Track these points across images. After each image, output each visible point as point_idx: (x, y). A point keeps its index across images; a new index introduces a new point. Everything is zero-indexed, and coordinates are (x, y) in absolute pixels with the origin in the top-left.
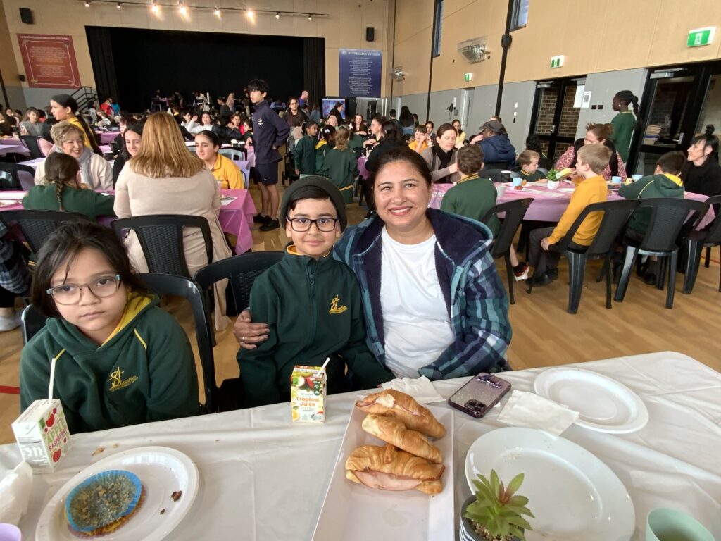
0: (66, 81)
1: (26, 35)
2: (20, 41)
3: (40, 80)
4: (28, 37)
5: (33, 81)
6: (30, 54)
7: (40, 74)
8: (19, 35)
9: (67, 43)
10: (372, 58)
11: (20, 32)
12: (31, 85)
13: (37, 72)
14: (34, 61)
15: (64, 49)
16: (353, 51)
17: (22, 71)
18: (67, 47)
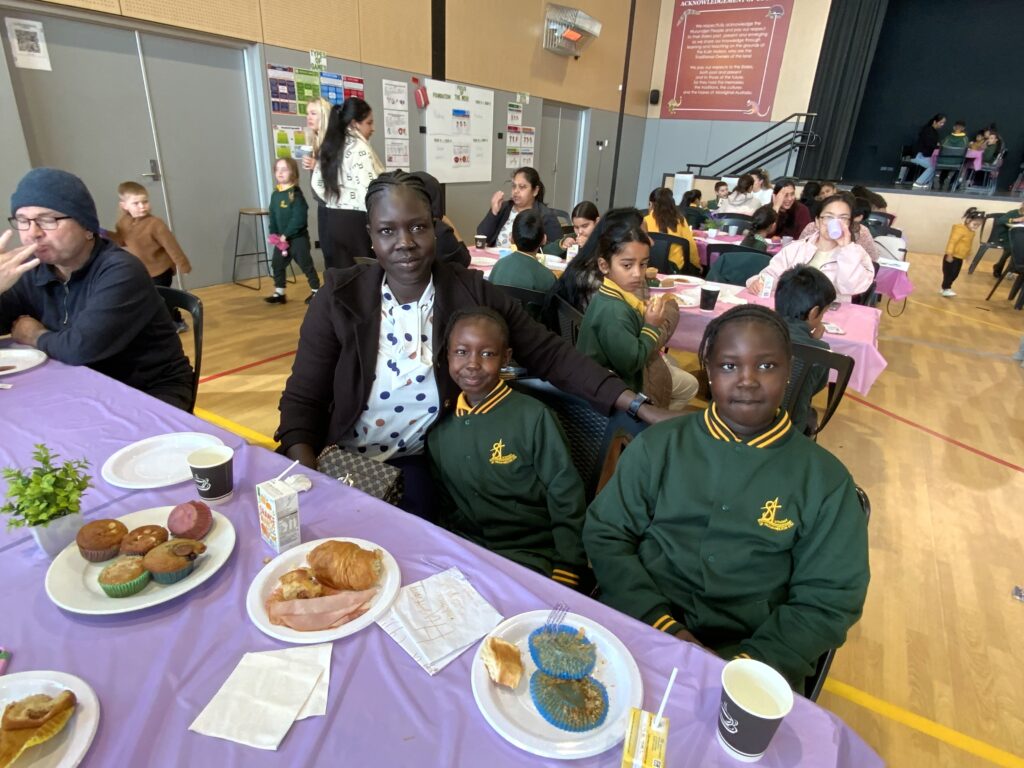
0: (740, 102)
2: (678, 13)
3: (687, 101)
4: (697, 3)
5: (672, 103)
6: (687, 43)
7: (691, 88)
12: (665, 114)
13: (688, 81)
14: (690, 59)
15: (767, 23)
18: (775, 17)
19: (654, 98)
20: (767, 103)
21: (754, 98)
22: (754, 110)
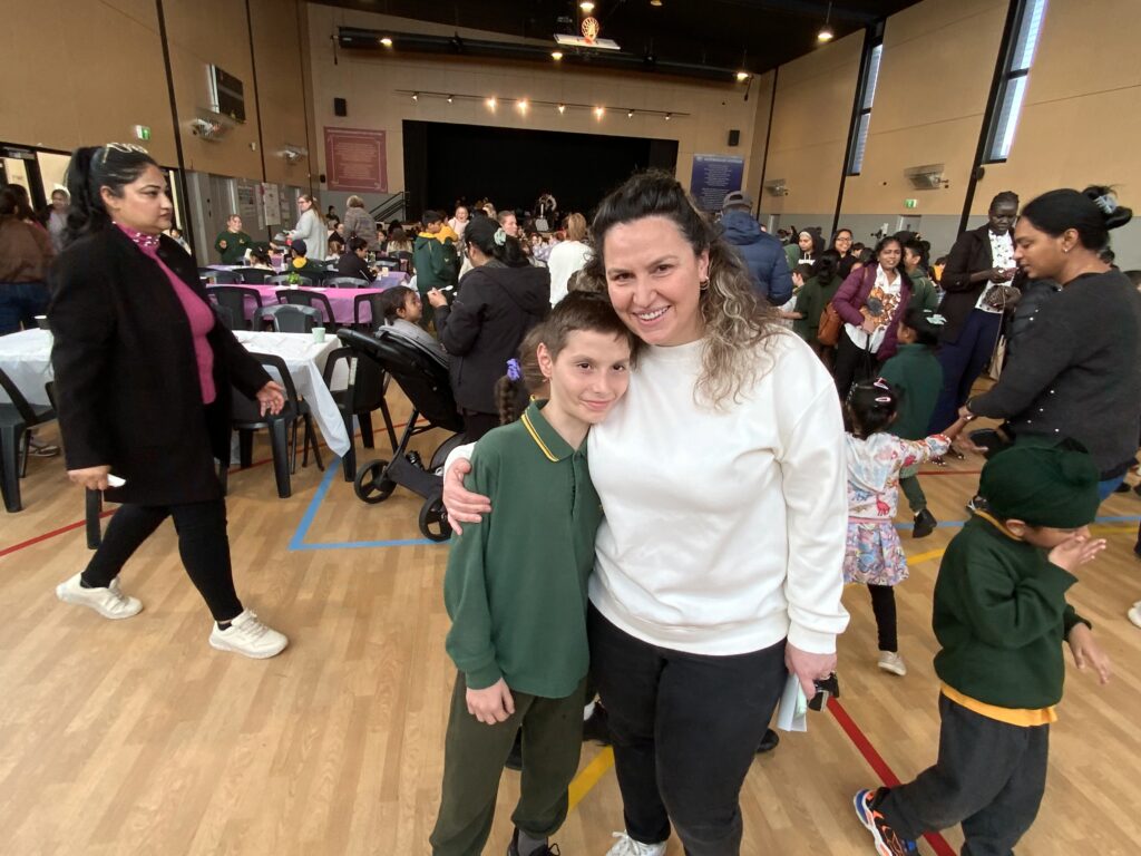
0: (370, 183)
1: (334, 128)
2: (327, 135)
3: (342, 182)
4: (337, 131)
5: (333, 182)
6: (335, 151)
7: (342, 174)
8: (326, 128)
9: (378, 138)
10: (732, 166)
11: (327, 126)
12: (331, 188)
13: (340, 172)
14: (339, 159)
15: (376, 146)
16: (710, 157)
17: (323, 170)
18: (379, 143)
19: (323, 179)
20: (385, 184)
21: (377, 182)
22: (379, 187)
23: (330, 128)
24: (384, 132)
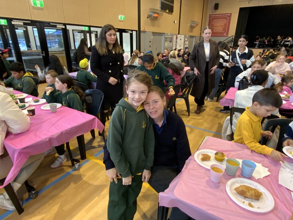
0: (222, 33)
2: (210, 17)
4: (213, 16)
6: (212, 23)
7: (214, 30)
9: (229, 16)
14: (212, 26)
15: (227, 19)
21: (225, 33)
23: (211, 15)
24: (231, 14)
